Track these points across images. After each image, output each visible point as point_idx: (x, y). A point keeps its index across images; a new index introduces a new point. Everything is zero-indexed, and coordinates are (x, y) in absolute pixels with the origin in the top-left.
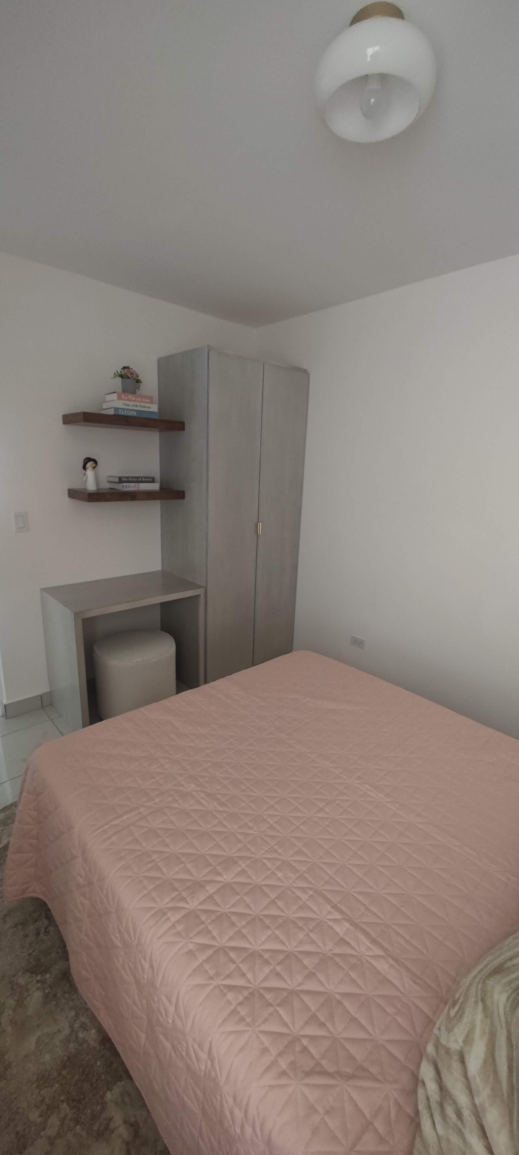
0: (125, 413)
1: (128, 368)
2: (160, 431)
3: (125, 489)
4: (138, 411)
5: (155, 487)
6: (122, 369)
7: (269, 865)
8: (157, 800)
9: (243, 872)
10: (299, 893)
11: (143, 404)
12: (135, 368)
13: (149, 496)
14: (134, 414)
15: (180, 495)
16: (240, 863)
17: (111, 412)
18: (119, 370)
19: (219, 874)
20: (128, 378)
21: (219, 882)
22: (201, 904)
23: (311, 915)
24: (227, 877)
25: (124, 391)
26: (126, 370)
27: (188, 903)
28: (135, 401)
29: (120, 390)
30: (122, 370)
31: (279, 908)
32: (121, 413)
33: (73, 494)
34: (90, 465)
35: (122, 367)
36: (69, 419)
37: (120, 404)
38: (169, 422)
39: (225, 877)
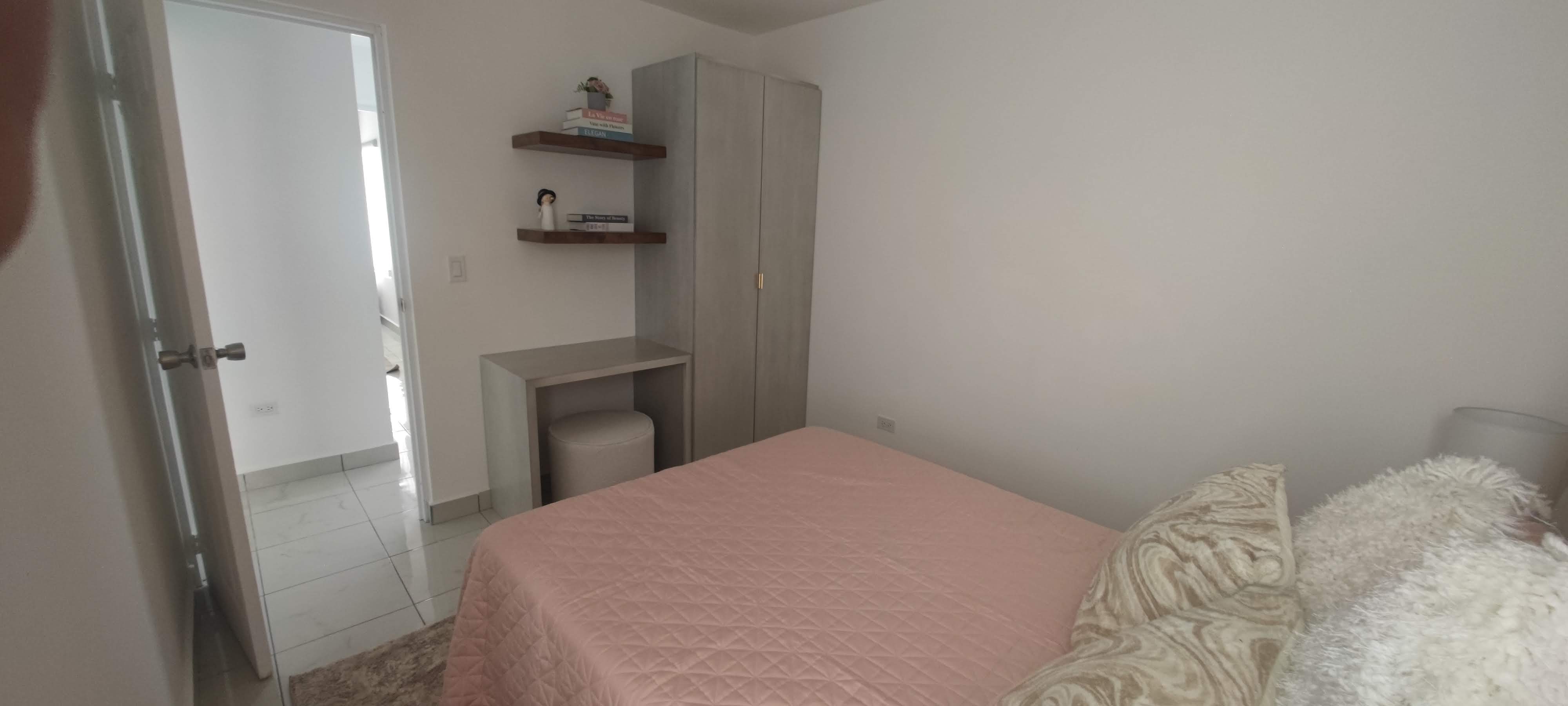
0: (592, 134)
1: (596, 79)
2: (635, 159)
3: (590, 230)
4: (607, 132)
5: (629, 228)
6: (588, 80)
7: (770, 633)
8: (636, 576)
9: (739, 641)
10: (804, 659)
11: (614, 124)
12: (604, 79)
13: (621, 238)
14: (604, 135)
15: (661, 238)
16: (737, 631)
17: (575, 132)
18: (585, 82)
19: (711, 641)
20: (596, 91)
21: (711, 649)
22: (690, 668)
23: (818, 678)
24: (721, 645)
25: (591, 107)
26: (593, 82)
27: (676, 668)
28: (605, 119)
29: (585, 105)
30: (589, 82)
31: (782, 672)
32: (586, 133)
33: (524, 235)
34: (546, 198)
35: (588, 78)
36: (520, 142)
37: (585, 123)
38: (646, 146)
39: (719, 644)
